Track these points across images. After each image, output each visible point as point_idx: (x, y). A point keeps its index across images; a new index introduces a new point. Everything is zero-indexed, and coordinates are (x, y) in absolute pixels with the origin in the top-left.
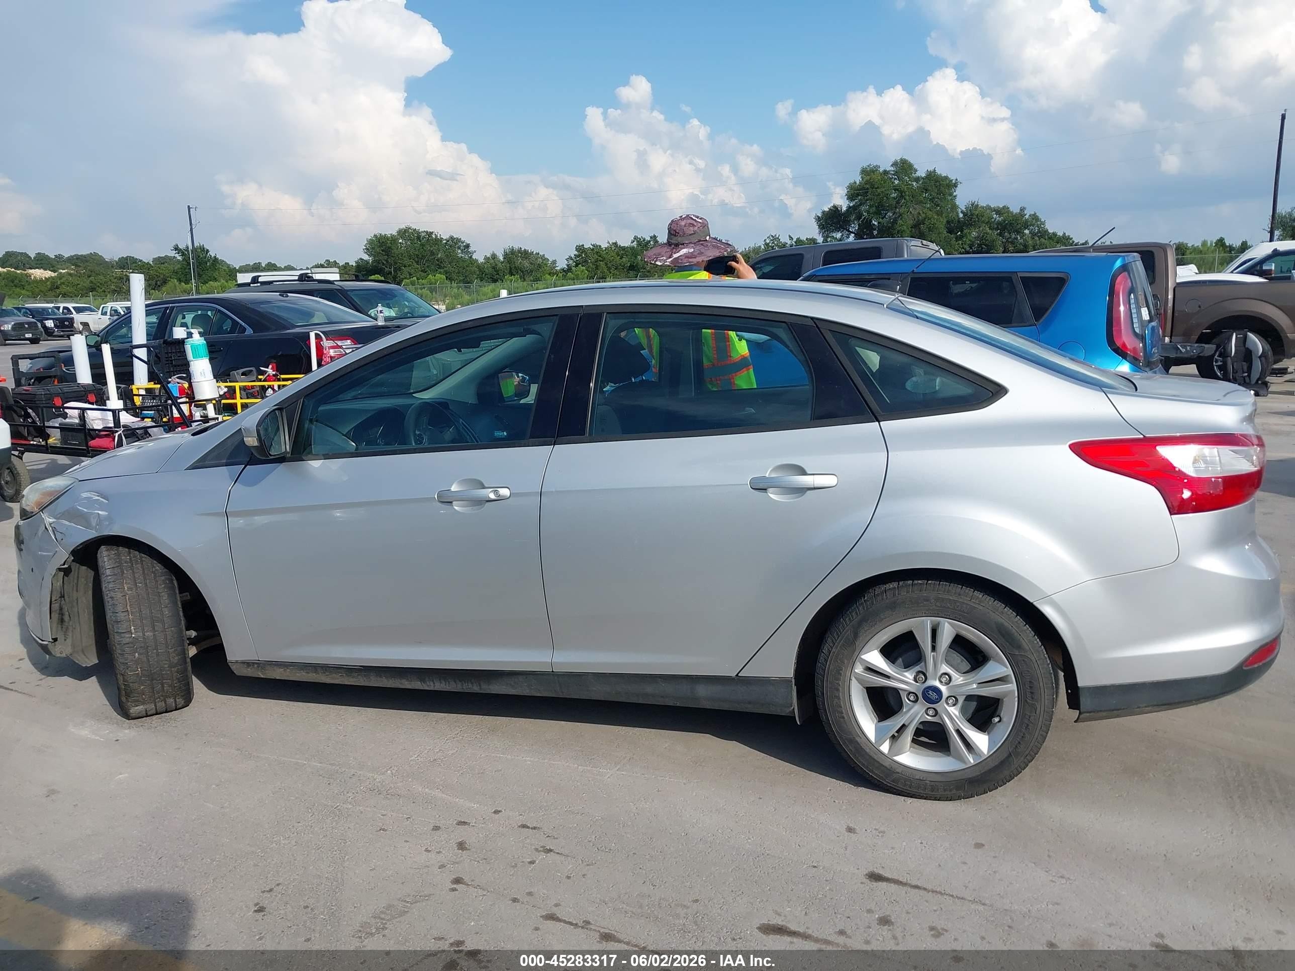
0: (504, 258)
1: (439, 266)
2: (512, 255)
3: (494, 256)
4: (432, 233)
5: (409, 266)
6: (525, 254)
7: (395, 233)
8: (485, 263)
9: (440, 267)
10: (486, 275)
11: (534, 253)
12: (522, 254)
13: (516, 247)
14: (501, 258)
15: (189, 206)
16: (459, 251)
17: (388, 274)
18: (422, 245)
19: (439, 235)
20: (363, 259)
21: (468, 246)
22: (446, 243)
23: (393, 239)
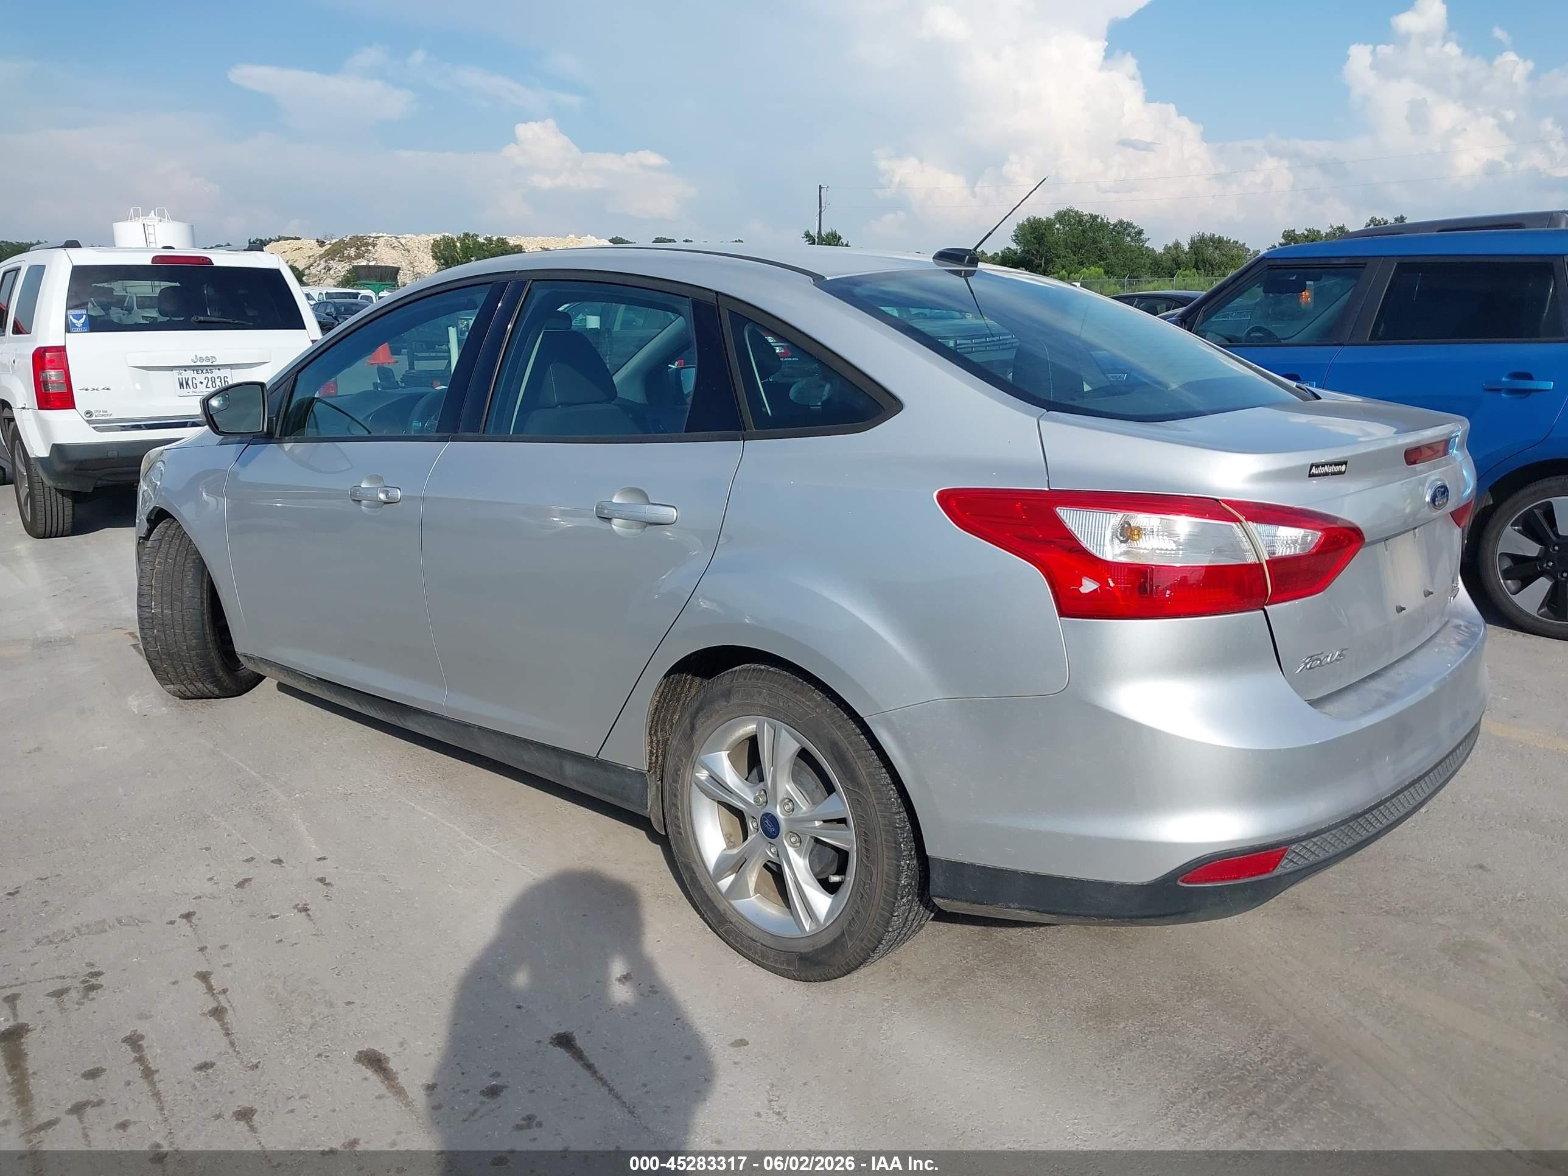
0: (1191, 248)
1: (1101, 256)
2: (1200, 245)
3: (1177, 245)
4: (1097, 217)
5: (1065, 257)
6: (1219, 243)
7: (1052, 217)
8: (1164, 254)
9: (1102, 259)
10: (1163, 269)
11: (1232, 241)
12: (1214, 243)
13: (1208, 234)
14: (1186, 248)
15: (820, 186)
16: (1129, 239)
17: (1038, 267)
18: (1084, 231)
19: (1106, 219)
20: (1010, 249)
21: (1140, 232)
22: (1113, 229)
23: (1049, 224)
